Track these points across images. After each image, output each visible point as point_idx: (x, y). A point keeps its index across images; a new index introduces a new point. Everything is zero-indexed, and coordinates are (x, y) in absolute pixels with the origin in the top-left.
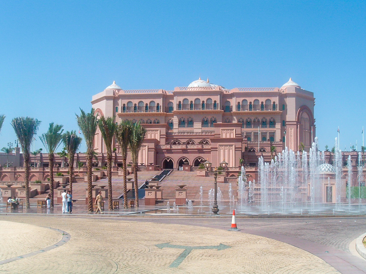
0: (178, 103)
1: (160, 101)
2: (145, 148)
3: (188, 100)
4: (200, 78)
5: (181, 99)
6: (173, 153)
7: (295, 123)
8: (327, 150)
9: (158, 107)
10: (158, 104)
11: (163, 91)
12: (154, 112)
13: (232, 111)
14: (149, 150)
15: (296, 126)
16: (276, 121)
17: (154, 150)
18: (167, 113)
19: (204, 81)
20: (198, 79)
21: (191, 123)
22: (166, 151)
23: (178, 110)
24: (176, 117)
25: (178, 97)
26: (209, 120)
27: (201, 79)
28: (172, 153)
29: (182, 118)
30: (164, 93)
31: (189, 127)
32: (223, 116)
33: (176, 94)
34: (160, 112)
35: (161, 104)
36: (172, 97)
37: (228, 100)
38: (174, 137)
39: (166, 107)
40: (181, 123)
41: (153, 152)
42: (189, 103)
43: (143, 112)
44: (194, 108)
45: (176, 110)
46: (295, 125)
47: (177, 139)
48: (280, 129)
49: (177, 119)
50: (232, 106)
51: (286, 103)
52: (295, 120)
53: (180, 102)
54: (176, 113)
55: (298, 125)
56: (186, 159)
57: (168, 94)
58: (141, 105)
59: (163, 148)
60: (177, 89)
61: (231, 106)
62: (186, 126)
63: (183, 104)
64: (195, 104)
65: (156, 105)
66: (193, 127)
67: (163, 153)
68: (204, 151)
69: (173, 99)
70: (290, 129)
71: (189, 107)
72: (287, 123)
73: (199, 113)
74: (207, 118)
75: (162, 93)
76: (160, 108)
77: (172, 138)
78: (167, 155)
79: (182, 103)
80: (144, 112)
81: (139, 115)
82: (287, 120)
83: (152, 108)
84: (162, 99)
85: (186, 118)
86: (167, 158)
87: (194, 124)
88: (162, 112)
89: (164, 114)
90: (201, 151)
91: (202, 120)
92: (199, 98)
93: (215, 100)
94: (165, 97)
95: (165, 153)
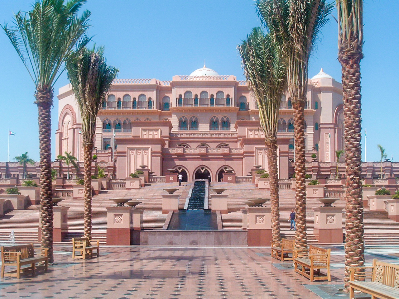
0: (178, 97)
1: (152, 95)
2: (147, 151)
3: (191, 93)
4: (204, 66)
5: (182, 91)
6: (187, 161)
7: (332, 126)
8: (387, 160)
9: (150, 103)
10: (150, 98)
11: (156, 81)
12: (144, 109)
13: (249, 109)
14: (153, 155)
15: (333, 129)
16: (308, 123)
17: (160, 155)
18: (162, 111)
19: (210, 69)
20: (202, 67)
21: (195, 124)
22: (176, 157)
23: (177, 107)
24: (175, 115)
25: (178, 89)
26: (220, 120)
27: (206, 67)
28: (185, 159)
29: (183, 117)
30: (158, 84)
31: (192, 129)
32: (238, 114)
33: (175, 85)
34: (152, 110)
35: (154, 99)
36: (169, 90)
37: (243, 94)
38: (180, 140)
39: (160, 103)
40: (182, 124)
41: (160, 157)
42: (193, 97)
43: (129, 109)
44: (200, 103)
45: (175, 107)
46: (331, 128)
47: (184, 142)
48: (313, 134)
49: (177, 118)
50: (249, 103)
51: (319, 99)
52: (332, 123)
53: (180, 96)
54: (176, 111)
55: (336, 129)
56: (206, 169)
57: (163, 85)
58: (126, 100)
59: (173, 153)
60: (176, 78)
61: (247, 102)
62: (188, 128)
63: (184, 99)
64: (200, 99)
65: (147, 100)
66: (198, 129)
67: (173, 160)
68: (233, 157)
69: (171, 93)
70: (326, 134)
71: (193, 103)
72: (321, 126)
73: (207, 110)
74: (217, 118)
75: (155, 83)
76: (152, 103)
77: (178, 141)
78: (177, 163)
79: (183, 97)
80: (132, 109)
81: (123, 113)
82: (321, 122)
83: (142, 105)
84: (155, 91)
85: (188, 117)
86: (179, 167)
87: (200, 126)
88: (155, 109)
89: (158, 112)
90: (227, 157)
91: (211, 121)
92: (206, 90)
93: (228, 93)
94: (160, 90)
95: (174, 159)
